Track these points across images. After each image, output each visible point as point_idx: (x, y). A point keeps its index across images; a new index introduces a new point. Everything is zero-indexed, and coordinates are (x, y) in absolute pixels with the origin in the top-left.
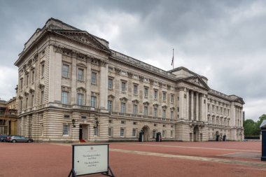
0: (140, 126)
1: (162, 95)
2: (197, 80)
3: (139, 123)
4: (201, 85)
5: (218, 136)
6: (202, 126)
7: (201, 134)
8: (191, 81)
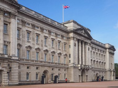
0: (41, 71)
1: (58, 43)
2: (83, 32)
3: (40, 68)
4: (86, 35)
5: (98, 77)
6: (87, 70)
7: (87, 76)
8: (79, 32)
